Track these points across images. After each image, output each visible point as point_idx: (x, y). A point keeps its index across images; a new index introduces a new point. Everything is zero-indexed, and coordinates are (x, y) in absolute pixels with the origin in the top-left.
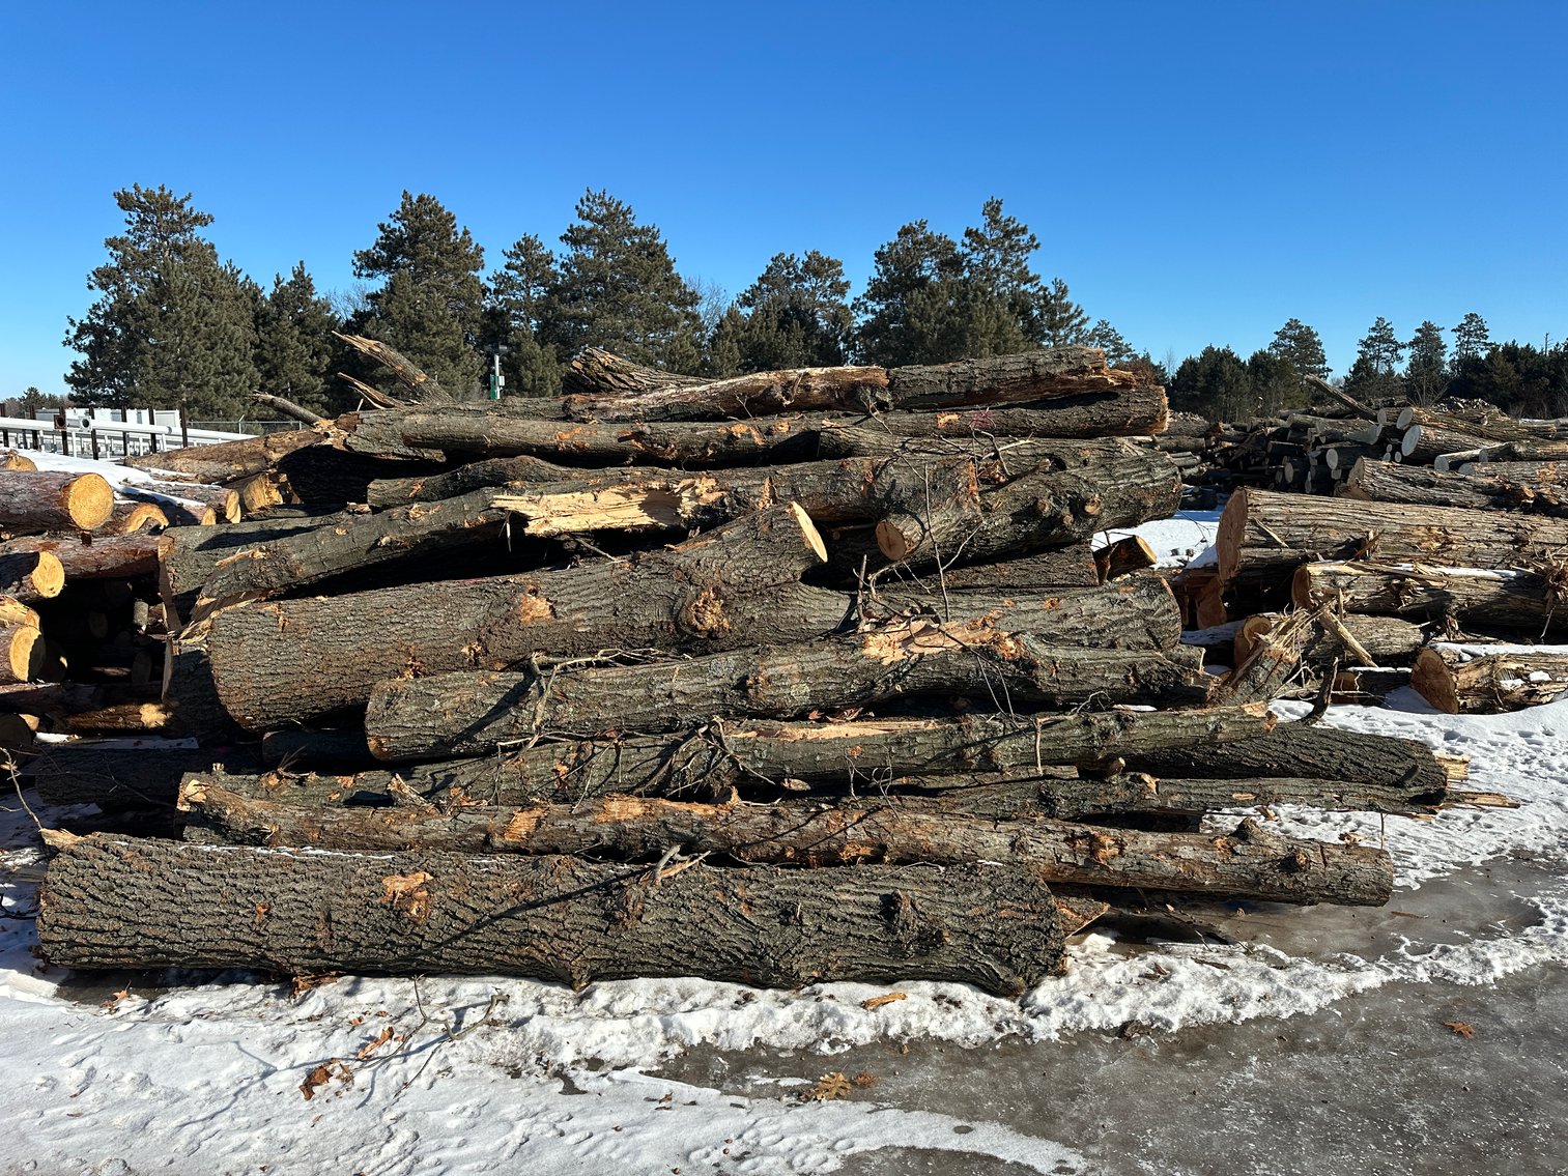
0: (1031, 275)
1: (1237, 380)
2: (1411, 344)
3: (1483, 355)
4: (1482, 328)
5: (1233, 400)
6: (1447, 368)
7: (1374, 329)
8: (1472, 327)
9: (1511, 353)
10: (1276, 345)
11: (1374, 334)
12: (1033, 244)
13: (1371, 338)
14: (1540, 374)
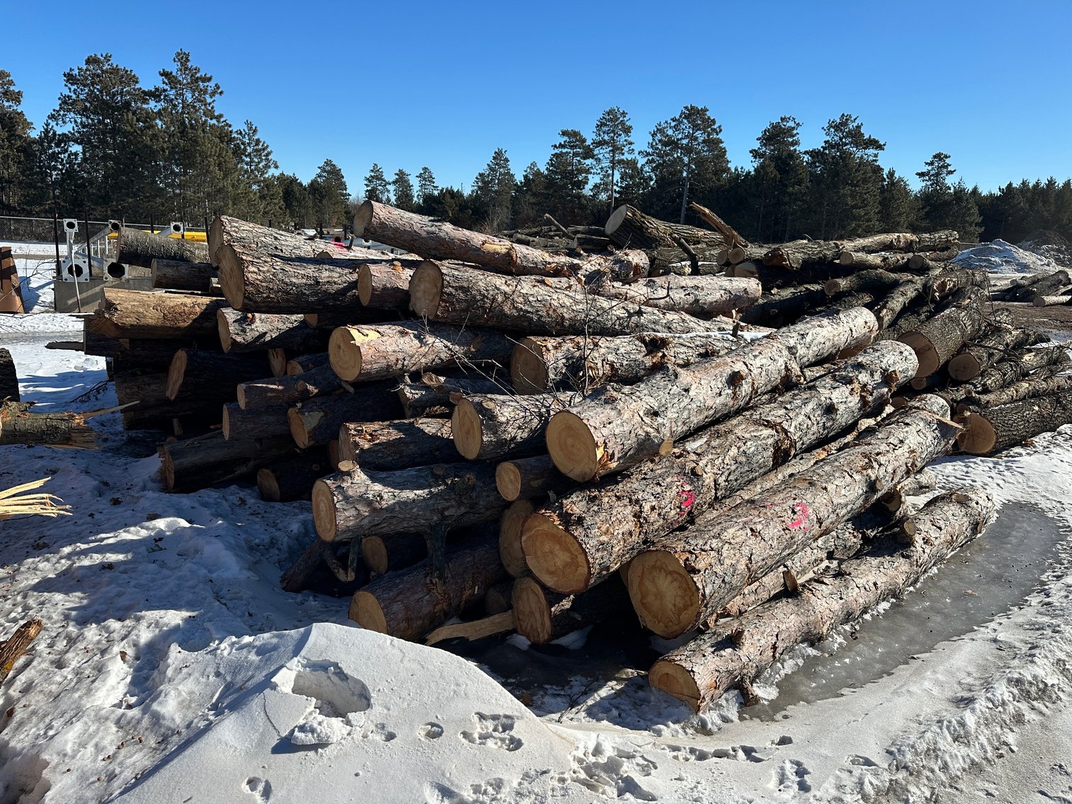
0: (216, 114)
1: (304, 198)
2: (394, 183)
3: (436, 193)
4: (431, 177)
5: (303, 211)
6: (415, 199)
7: (372, 171)
8: (426, 176)
9: (451, 193)
10: (320, 176)
11: (373, 174)
12: (217, 91)
13: (371, 176)
14: (467, 207)
